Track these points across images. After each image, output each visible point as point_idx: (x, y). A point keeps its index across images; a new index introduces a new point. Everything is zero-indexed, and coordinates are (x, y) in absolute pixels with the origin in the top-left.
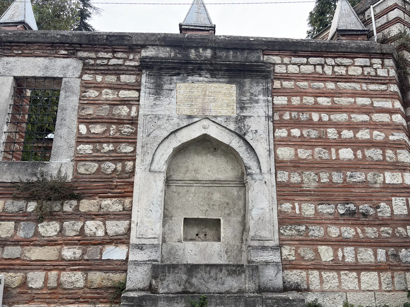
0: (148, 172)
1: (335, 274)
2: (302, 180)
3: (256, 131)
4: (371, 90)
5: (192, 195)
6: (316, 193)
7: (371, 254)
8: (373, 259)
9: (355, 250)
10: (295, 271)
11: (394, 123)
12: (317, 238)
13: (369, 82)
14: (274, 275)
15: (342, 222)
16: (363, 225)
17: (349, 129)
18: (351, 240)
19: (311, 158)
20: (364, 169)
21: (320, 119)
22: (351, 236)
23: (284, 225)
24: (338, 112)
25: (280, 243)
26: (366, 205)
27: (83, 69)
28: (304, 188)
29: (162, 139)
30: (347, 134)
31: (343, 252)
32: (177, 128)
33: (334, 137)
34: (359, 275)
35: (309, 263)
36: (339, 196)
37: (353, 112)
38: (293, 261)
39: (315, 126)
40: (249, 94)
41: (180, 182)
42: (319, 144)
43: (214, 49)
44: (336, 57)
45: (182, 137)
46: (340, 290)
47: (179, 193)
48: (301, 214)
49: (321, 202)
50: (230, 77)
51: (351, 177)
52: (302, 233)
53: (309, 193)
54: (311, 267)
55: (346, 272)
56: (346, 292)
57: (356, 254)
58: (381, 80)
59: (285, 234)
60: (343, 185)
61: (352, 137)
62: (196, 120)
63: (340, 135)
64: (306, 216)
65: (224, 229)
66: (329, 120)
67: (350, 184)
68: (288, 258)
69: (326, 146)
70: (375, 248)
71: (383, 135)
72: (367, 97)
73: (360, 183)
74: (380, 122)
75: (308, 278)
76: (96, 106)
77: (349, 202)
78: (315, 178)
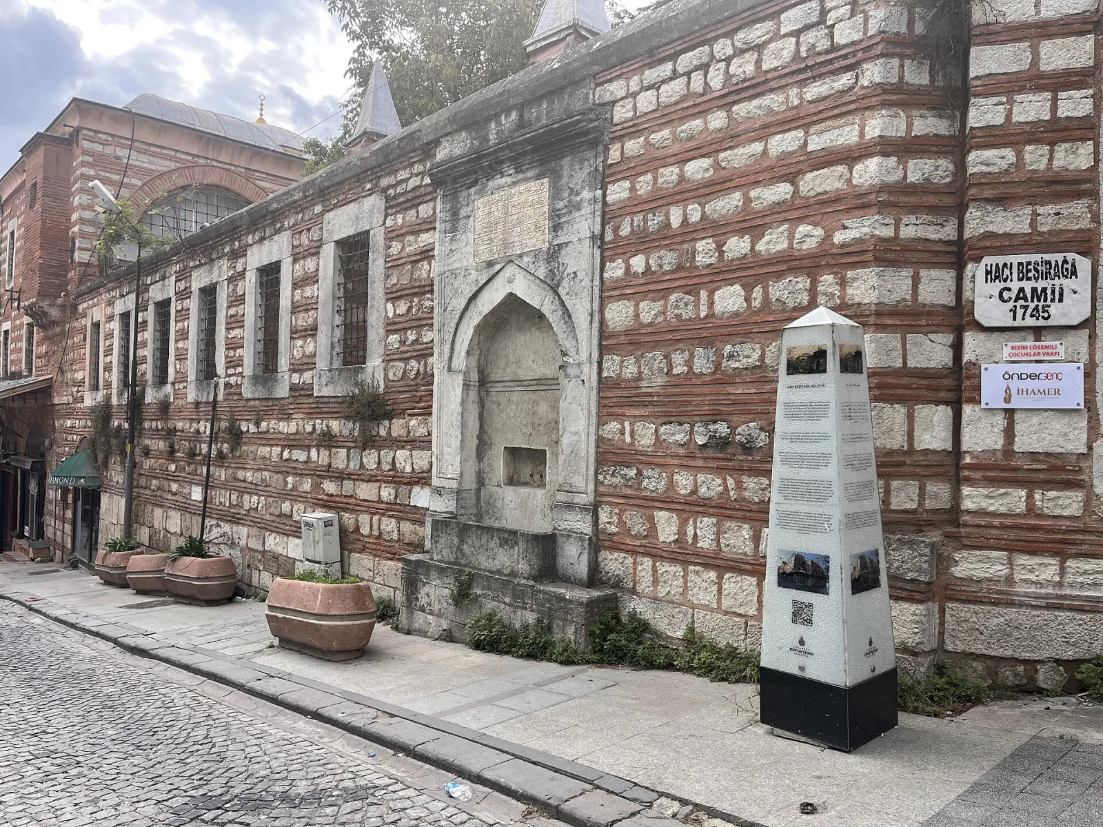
0: (446, 373)
1: (679, 568)
2: (640, 373)
3: (575, 273)
4: (810, 102)
5: (514, 407)
6: (661, 399)
7: (747, 537)
8: (749, 550)
9: (718, 524)
10: (616, 554)
11: (857, 189)
12: (654, 495)
13: (806, 79)
14: (576, 556)
15: (700, 463)
16: (741, 471)
17: (741, 232)
18: (713, 503)
19: (660, 319)
20: (763, 335)
21: (685, 221)
22: (713, 494)
23: (605, 465)
24: (723, 193)
25: (598, 499)
26: (752, 425)
27: (386, 209)
28: (644, 390)
29: (459, 313)
30: (737, 246)
31: (695, 528)
32: (475, 289)
33: (709, 261)
34: (720, 577)
35: (637, 543)
36: (702, 404)
37: (757, 183)
38: (615, 534)
39: (673, 241)
40: (566, 194)
41: (499, 385)
42: (677, 284)
43: (521, 108)
44: (736, 31)
45: (483, 305)
46: (683, 601)
47: (499, 405)
48: (632, 443)
49: (667, 419)
50: (542, 163)
51: (731, 357)
52: (630, 483)
53: (650, 399)
54: (641, 550)
55: (697, 568)
56: (693, 607)
57: (718, 533)
58: (845, 56)
59: (606, 482)
60: (715, 377)
61: (746, 255)
62: (498, 267)
63: (721, 253)
64: (640, 448)
65: (550, 467)
66: (701, 219)
67: (727, 375)
68: (606, 529)
69: (691, 287)
70: (758, 524)
71: (819, 232)
72: (796, 128)
73: (749, 372)
74: (819, 194)
75: (635, 569)
76: (400, 268)
77: (718, 417)
78: (662, 365)
